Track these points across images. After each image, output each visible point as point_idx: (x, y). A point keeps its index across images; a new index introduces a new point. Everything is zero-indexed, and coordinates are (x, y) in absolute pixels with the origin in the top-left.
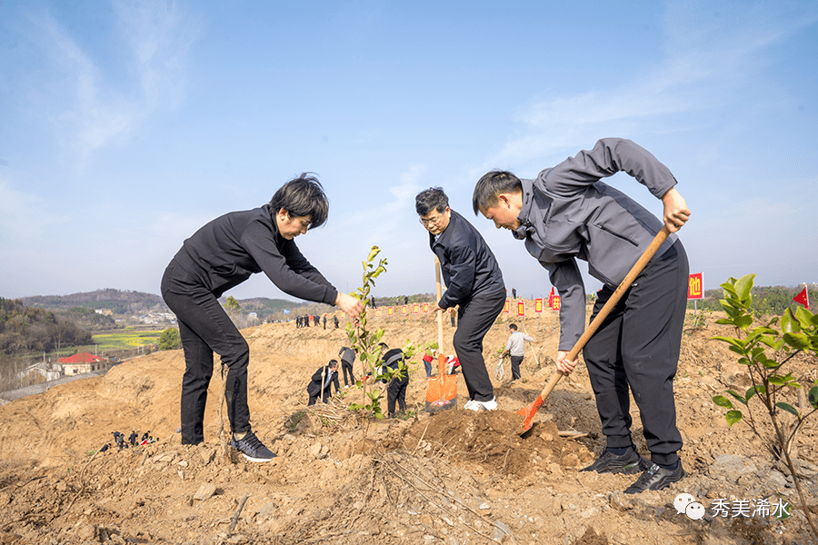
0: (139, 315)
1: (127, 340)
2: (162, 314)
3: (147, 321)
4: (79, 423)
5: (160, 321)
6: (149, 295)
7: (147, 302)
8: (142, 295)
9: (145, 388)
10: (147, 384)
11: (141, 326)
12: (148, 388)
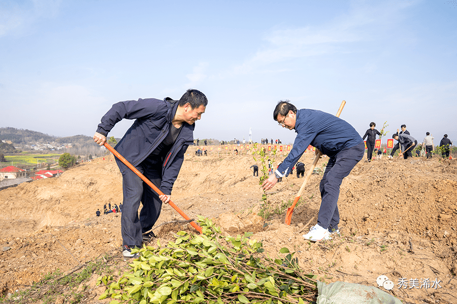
0: (31, 144)
1: (28, 159)
2: (46, 145)
3: (36, 148)
4: (62, 200)
5: (44, 149)
6: (36, 132)
7: (35, 136)
8: (31, 132)
9: (91, 184)
10: (93, 182)
11: (32, 151)
12: (93, 184)
